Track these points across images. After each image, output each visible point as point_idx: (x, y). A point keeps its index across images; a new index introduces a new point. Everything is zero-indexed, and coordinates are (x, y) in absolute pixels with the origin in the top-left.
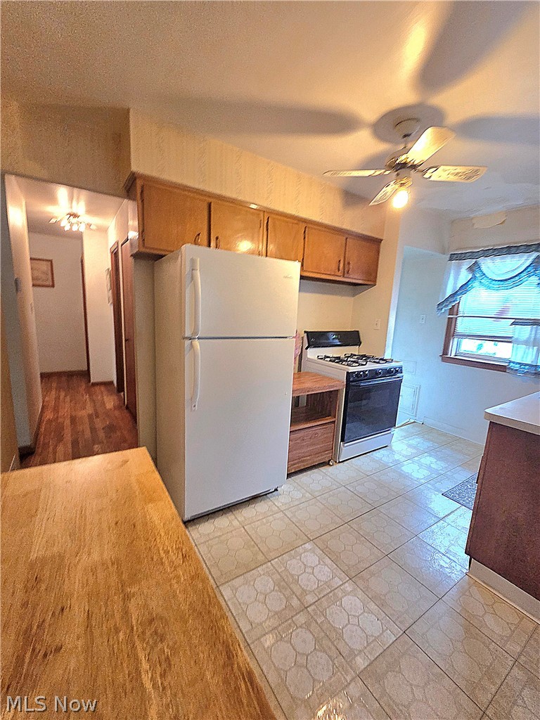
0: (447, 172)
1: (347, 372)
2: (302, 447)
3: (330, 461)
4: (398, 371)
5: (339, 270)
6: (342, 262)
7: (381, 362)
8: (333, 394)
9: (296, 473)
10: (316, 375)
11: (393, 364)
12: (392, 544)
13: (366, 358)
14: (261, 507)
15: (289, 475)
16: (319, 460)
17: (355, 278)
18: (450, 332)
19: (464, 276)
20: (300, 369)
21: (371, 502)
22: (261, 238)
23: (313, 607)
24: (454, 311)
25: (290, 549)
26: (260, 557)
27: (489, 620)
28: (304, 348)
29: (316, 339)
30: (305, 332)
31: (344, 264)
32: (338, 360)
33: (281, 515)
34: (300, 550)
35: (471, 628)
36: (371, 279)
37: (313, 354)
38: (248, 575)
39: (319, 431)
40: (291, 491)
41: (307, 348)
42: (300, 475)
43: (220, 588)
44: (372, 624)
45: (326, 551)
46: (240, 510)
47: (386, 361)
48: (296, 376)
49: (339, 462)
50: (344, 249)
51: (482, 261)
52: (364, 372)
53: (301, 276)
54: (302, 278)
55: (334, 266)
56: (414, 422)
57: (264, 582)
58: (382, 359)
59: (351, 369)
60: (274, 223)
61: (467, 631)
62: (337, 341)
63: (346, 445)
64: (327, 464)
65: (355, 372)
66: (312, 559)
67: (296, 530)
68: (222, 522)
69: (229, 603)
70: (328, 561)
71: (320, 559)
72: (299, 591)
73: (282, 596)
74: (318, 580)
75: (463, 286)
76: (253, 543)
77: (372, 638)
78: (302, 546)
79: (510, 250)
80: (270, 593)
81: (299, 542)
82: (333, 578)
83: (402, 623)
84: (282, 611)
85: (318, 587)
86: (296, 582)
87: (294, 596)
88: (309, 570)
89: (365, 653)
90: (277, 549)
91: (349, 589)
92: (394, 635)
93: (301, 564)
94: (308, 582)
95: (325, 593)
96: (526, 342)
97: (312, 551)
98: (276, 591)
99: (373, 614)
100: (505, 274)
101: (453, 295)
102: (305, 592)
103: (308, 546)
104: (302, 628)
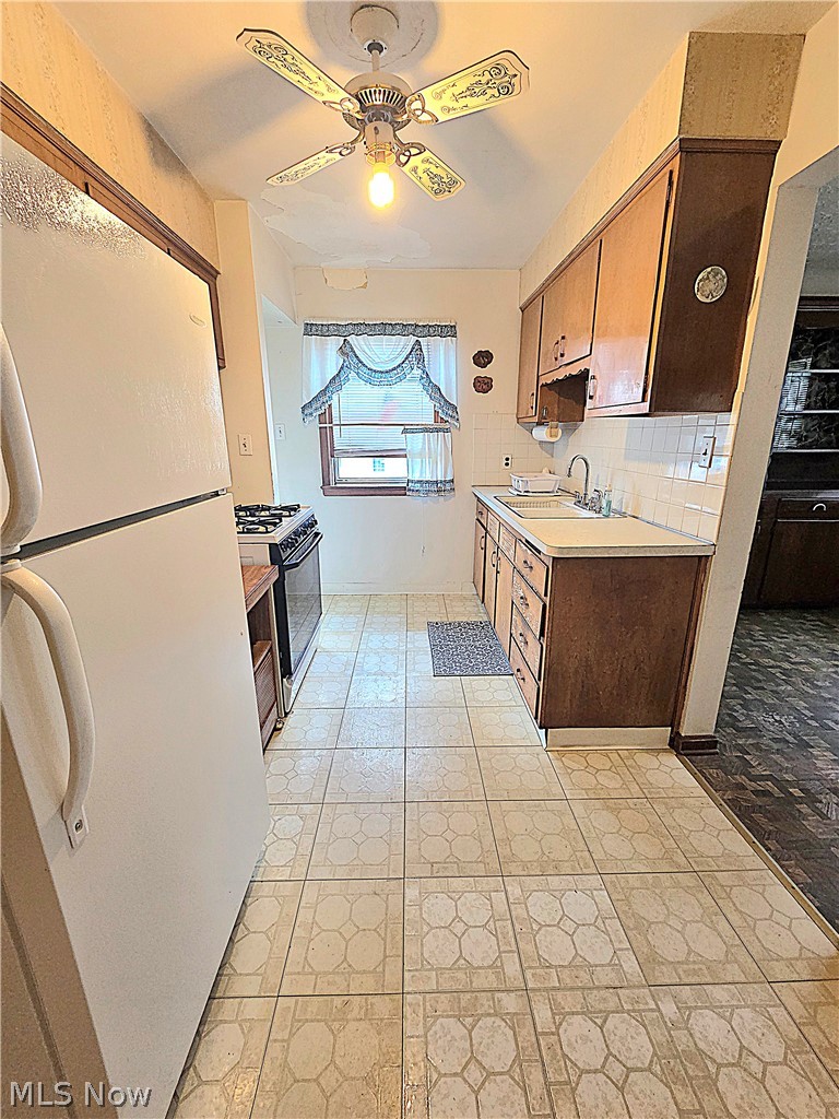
1: (271, 545)
3: (276, 722)
4: (313, 521)
11: (306, 513)
18: (328, 450)
19: (334, 361)
23: (528, 974)
24: (326, 417)
26: (383, 1007)
27: (603, 780)
44: (581, 905)
49: (287, 714)
51: (352, 339)
52: (289, 535)
57: (443, 1042)
59: (278, 537)
63: (293, 679)
64: (275, 729)
66: (438, 908)
70: (457, 883)
71: (448, 893)
72: (492, 977)
73: (489, 1020)
74: (484, 926)
75: (334, 378)
76: (338, 1001)
77: (599, 920)
78: (407, 902)
79: (385, 329)
80: (471, 1045)
81: (395, 900)
82: (490, 899)
83: (586, 864)
84: (517, 1045)
85: (496, 936)
86: (471, 969)
87: (497, 995)
88: (459, 928)
89: (620, 950)
90: (385, 957)
91: (518, 891)
92: (601, 889)
93: (441, 933)
94: (481, 948)
95: (511, 933)
96: (421, 455)
97: (425, 893)
98: (473, 1028)
99: (566, 891)
100: (386, 362)
101: (323, 392)
102: (497, 967)
103: (412, 893)
104: (561, 1024)
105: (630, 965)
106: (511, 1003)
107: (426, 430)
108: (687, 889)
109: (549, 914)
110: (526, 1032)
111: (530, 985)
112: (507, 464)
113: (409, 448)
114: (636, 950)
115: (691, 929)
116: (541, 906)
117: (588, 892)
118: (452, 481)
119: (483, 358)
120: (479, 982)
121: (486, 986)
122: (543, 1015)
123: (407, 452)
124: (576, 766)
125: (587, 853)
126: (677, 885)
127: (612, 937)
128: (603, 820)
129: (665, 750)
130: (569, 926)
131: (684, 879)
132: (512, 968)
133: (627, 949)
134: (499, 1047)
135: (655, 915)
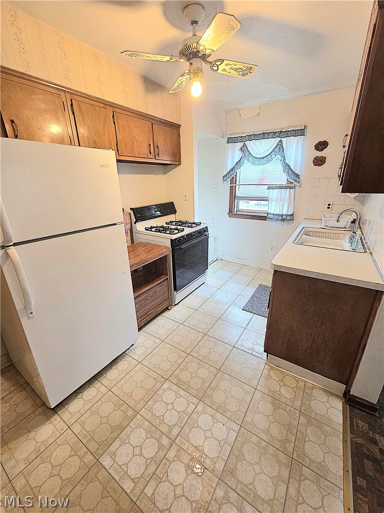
0: (230, 66)
1: (171, 239)
2: (146, 305)
3: (168, 307)
4: (205, 230)
5: (151, 153)
6: (152, 145)
7: (194, 225)
8: (163, 260)
9: (145, 325)
10: (147, 244)
11: (202, 226)
12: (221, 359)
13: (182, 223)
14: (122, 365)
15: (140, 329)
16: (161, 309)
17: (165, 159)
18: (233, 197)
19: (238, 155)
20: (132, 242)
21: (201, 331)
22: (68, 120)
23: (179, 438)
24: (233, 181)
25: (152, 395)
26: (130, 413)
27: (283, 391)
28: (133, 222)
29: (141, 214)
30: (131, 209)
31: (154, 147)
32: (162, 229)
33: (140, 366)
34: (160, 392)
35: (276, 401)
36: (176, 159)
37: (141, 226)
38: (122, 435)
39: (157, 289)
40: (145, 340)
41: (135, 223)
42: (149, 326)
43: (100, 460)
44: (220, 431)
45: (180, 384)
46: (105, 375)
47: (197, 224)
48: (131, 249)
49: (175, 305)
50: (152, 134)
51: (247, 143)
52: (183, 237)
53: (117, 160)
54: (118, 161)
55: (146, 151)
56: (217, 259)
57: (137, 435)
58: (194, 223)
59: (174, 237)
60: (79, 106)
61: (274, 404)
62: (159, 213)
63: (178, 292)
64: (167, 309)
65: (177, 238)
66: (170, 396)
67: (154, 375)
68: (90, 393)
69: (111, 471)
70: (182, 392)
71: (176, 393)
72: (167, 429)
73: (154, 441)
74: (179, 412)
75: (237, 163)
76: (122, 402)
77: (223, 442)
78: (162, 388)
79: (264, 135)
80: (143, 443)
81: (159, 385)
82: (188, 405)
83: (238, 419)
84: (156, 454)
85: (179, 419)
86: (163, 422)
87: (163, 436)
88: (170, 407)
89: (221, 457)
90: (142, 399)
91: (201, 409)
92: (235, 432)
93: (163, 404)
94: (171, 418)
95: (185, 421)
96: (276, 200)
97: (169, 389)
98: (148, 438)
99: (219, 422)
100: (263, 153)
101: (232, 170)
102: (171, 428)
103: (166, 386)
104: (175, 461)
105: (220, 466)
106: (165, 441)
107: (281, 187)
108: (278, 461)
109: (205, 425)
110: (162, 453)
111: (176, 442)
112: (329, 208)
113: (270, 196)
114: (227, 463)
115: (262, 477)
116: (204, 420)
117: (229, 429)
118: (292, 215)
119: (322, 146)
120: (161, 428)
121: (163, 431)
122: (172, 453)
123: (269, 199)
124: (274, 377)
125: (244, 415)
126: (275, 456)
127: (222, 452)
128: (266, 407)
129: (338, 396)
130: (209, 434)
131: (282, 456)
132: (175, 432)
133: (224, 460)
134: (150, 451)
135: (251, 459)
